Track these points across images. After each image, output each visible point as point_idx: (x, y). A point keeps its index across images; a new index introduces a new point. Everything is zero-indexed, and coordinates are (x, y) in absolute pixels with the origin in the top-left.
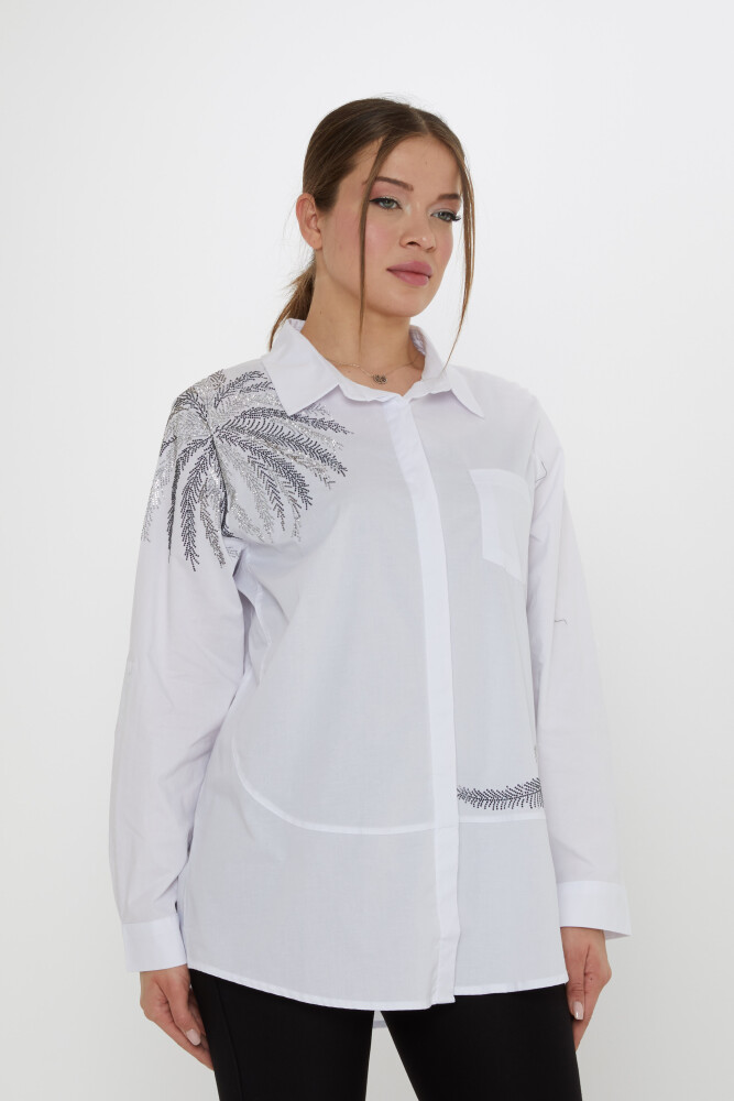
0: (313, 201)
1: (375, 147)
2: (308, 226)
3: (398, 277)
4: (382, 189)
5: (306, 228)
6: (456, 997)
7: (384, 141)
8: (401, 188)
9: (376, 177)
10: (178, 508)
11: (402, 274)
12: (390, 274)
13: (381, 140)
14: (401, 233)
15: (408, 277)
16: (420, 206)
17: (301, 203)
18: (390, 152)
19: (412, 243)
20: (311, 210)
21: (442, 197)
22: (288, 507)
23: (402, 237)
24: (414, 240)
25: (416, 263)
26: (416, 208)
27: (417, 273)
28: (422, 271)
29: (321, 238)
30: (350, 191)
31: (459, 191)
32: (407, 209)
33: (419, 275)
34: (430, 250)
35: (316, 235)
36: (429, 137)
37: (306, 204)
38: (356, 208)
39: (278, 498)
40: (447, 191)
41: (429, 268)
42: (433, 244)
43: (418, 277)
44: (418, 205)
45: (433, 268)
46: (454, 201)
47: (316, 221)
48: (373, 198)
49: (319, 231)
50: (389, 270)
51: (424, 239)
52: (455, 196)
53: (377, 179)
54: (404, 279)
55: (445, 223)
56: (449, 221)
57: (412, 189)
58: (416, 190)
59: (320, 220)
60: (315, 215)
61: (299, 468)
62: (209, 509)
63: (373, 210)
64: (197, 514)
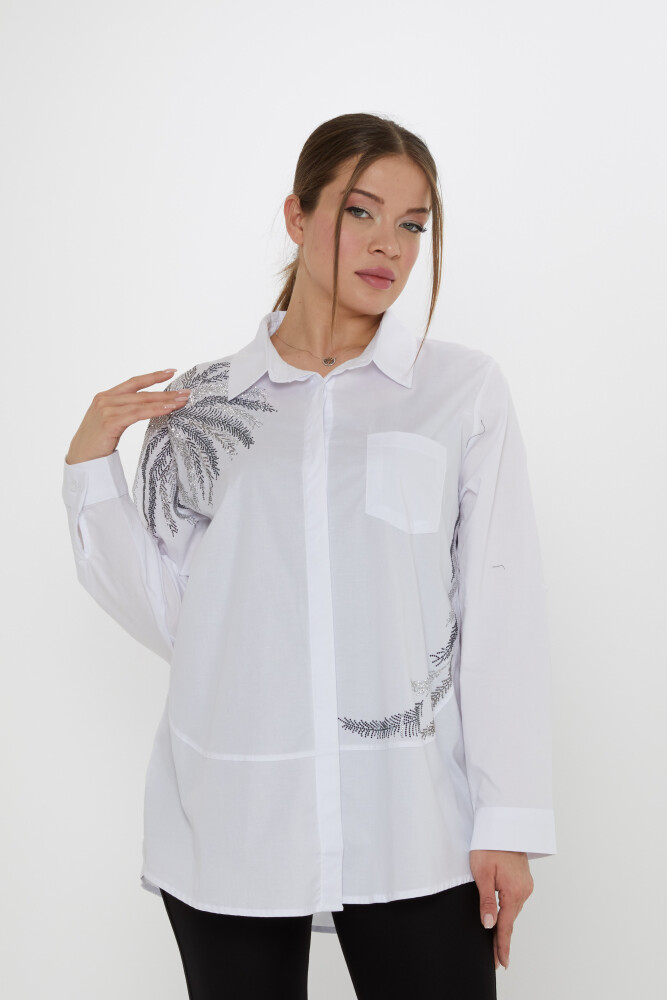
0: (298, 202)
1: (354, 161)
2: (294, 224)
3: (364, 280)
4: (358, 200)
5: (291, 226)
6: (344, 905)
7: (363, 158)
8: (373, 200)
9: (352, 189)
10: (148, 486)
11: (368, 278)
12: (357, 277)
13: (360, 156)
14: (369, 240)
15: (373, 281)
16: (390, 218)
17: (289, 202)
18: (366, 168)
19: (378, 251)
20: (296, 210)
21: (411, 211)
22: (206, 479)
23: (371, 244)
24: (380, 248)
25: (381, 269)
26: (386, 219)
27: (381, 278)
28: (385, 276)
29: (303, 236)
30: (330, 197)
31: (428, 205)
32: (378, 220)
33: (383, 279)
34: (395, 258)
35: (299, 232)
36: (404, 157)
37: (293, 203)
38: (332, 214)
39: (200, 472)
40: (416, 205)
41: (392, 274)
42: (398, 253)
43: (382, 282)
44: (388, 217)
45: (396, 274)
46: (421, 214)
47: (301, 219)
48: (347, 206)
49: (302, 229)
50: (357, 273)
51: (390, 248)
52: (423, 210)
53: (353, 190)
54: (368, 282)
55: (412, 234)
56: (416, 232)
57: (383, 203)
58: (386, 204)
59: (303, 220)
60: (299, 215)
61: (216, 445)
62: (167, 485)
63: (347, 218)
64: (157, 489)
